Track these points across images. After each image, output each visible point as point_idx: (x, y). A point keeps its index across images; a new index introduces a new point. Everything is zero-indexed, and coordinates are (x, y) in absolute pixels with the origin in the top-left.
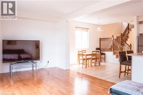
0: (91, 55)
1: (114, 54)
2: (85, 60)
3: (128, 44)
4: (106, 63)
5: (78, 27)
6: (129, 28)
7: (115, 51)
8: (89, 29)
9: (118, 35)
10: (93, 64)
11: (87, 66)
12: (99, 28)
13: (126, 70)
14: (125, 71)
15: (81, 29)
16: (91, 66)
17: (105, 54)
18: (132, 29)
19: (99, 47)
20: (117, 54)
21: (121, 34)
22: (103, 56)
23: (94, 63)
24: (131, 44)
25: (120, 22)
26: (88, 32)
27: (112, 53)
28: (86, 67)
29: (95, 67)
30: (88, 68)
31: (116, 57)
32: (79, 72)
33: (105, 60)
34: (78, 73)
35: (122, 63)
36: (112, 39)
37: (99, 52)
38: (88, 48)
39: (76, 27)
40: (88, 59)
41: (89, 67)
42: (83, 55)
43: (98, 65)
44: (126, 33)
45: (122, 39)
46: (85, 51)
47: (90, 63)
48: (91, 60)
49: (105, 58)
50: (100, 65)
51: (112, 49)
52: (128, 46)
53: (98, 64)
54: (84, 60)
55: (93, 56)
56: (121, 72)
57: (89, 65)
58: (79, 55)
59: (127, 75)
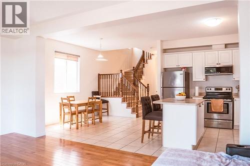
0: (86, 104)
1: (124, 101)
2: (75, 114)
3: (143, 85)
4: (110, 118)
5: (61, 53)
6: (144, 59)
7: (125, 96)
8: (79, 56)
9: (127, 70)
10: (90, 122)
11: (79, 126)
12: (100, 56)
13: (150, 128)
14: (150, 130)
15: (65, 56)
16: (85, 126)
17: (107, 102)
18: (149, 61)
19: (97, 90)
20: (128, 102)
21: (134, 67)
22: (104, 106)
23: (91, 119)
24: (148, 85)
25: (130, 49)
26: (79, 62)
27: (120, 99)
28: (77, 128)
29: (94, 126)
30: (81, 129)
31: (127, 106)
32: (62, 138)
33: (108, 112)
34: (61, 142)
35: (146, 116)
36: (120, 76)
37: (99, 98)
38: (79, 91)
39: (55, 52)
40: (80, 112)
41: (83, 128)
42: (71, 105)
43: (98, 122)
44: (140, 67)
45: (134, 76)
46: (73, 97)
47: (83, 120)
48: (85, 113)
49: (107, 109)
50: (101, 121)
51: (121, 92)
52: (144, 87)
53: (98, 120)
54: (73, 114)
55: (89, 107)
56: (144, 132)
57: (83, 123)
58: (63, 105)
59: (152, 135)
